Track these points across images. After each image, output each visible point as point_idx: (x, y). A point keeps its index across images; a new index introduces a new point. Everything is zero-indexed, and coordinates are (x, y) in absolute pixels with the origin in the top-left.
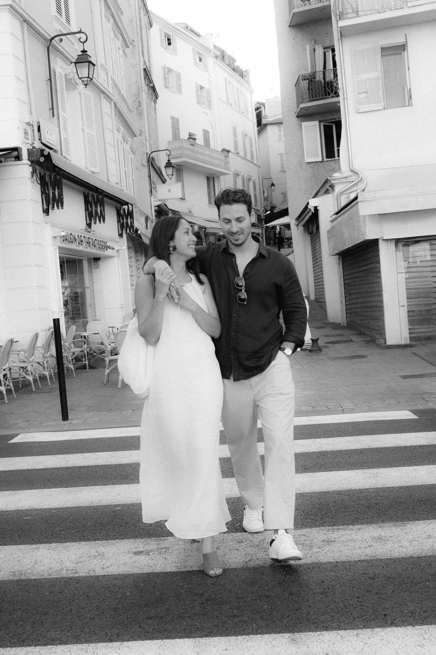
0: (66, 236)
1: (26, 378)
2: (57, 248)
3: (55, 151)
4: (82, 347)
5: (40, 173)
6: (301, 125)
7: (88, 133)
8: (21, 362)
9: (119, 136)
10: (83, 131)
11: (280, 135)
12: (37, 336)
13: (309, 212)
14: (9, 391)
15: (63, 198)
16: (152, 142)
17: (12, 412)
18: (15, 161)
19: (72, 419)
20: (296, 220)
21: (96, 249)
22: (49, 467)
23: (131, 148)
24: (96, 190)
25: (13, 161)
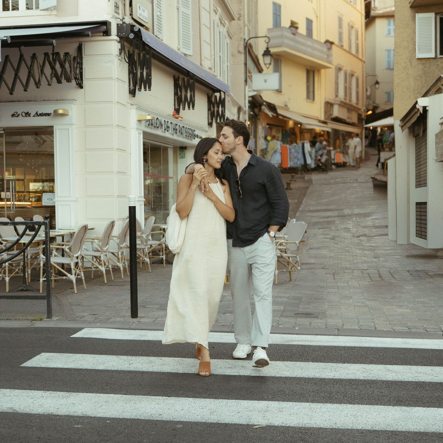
0: (152, 121)
1: (98, 268)
2: (142, 132)
3: (147, 29)
4: (160, 240)
5: (128, 50)
6: (415, 16)
7: (183, 12)
8: (95, 251)
9: (216, 18)
10: (178, 9)
11: (389, 30)
12: (112, 224)
13: (416, 112)
14: (79, 281)
15: (151, 79)
16: (250, 28)
17: (80, 304)
18: (103, 36)
19: (142, 317)
20: (401, 121)
21: (183, 137)
22: (110, 369)
23: (228, 32)
24: (187, 73)
25: (101, 36)
